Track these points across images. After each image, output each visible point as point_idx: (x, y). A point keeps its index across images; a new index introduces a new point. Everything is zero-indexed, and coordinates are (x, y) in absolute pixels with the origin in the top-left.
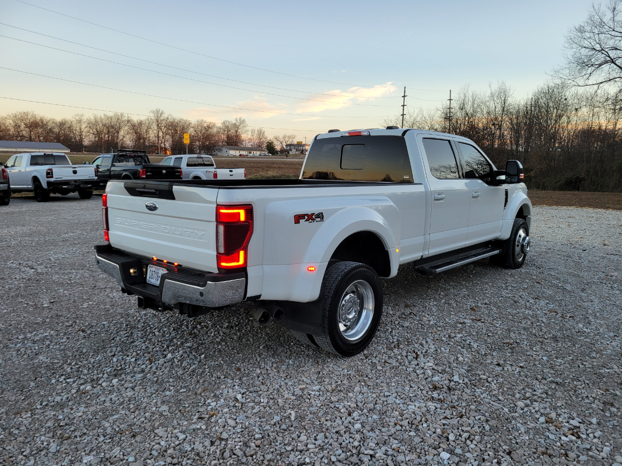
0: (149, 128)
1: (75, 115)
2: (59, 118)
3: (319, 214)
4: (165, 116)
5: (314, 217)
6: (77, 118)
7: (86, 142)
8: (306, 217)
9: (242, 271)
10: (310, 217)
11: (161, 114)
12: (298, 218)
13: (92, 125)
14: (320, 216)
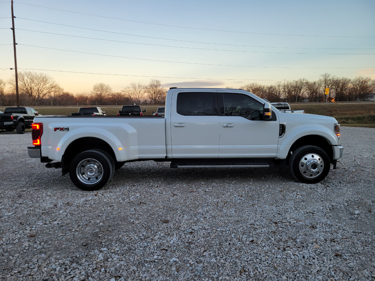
0: (320, 85)
1: (277, 82)
2: (269, 85)
3: (67, 128)
4: (331, 77)
5: (64, 129)
6: (278, 84)
7: (282, 97)
8: (60, 129)
9: (39, 147)
10: (62, 129)
11: (328, 76)
12: (56, 129)
13: (285, 87)
14: (68, 129)
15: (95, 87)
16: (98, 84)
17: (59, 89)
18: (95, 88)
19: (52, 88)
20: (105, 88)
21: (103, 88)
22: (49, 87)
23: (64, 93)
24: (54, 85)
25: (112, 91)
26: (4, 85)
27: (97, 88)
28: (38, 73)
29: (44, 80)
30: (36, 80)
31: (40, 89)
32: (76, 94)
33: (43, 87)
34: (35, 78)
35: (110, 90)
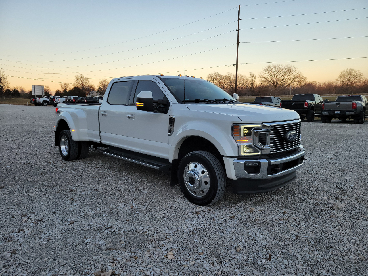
15: (341, 73)
16: (346, 70)
17: (303, 79)
18: (342, 75)
19: (296, 78)
20: (354, 74)
21: (351, 74)
22: (293, 77)
23: (307, 82)
24: (298, 75)
25: (363, 77)
26: (255, 78)
27: (344, 75)
28: (285, 64)
29: (289, 71)
30: (282, 72)
31: (284, 80)
32: (323, 83)
33: (288, 78)
34: (281, 70)
35: (361, 75)
